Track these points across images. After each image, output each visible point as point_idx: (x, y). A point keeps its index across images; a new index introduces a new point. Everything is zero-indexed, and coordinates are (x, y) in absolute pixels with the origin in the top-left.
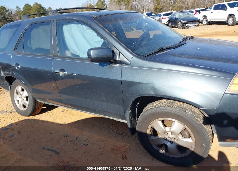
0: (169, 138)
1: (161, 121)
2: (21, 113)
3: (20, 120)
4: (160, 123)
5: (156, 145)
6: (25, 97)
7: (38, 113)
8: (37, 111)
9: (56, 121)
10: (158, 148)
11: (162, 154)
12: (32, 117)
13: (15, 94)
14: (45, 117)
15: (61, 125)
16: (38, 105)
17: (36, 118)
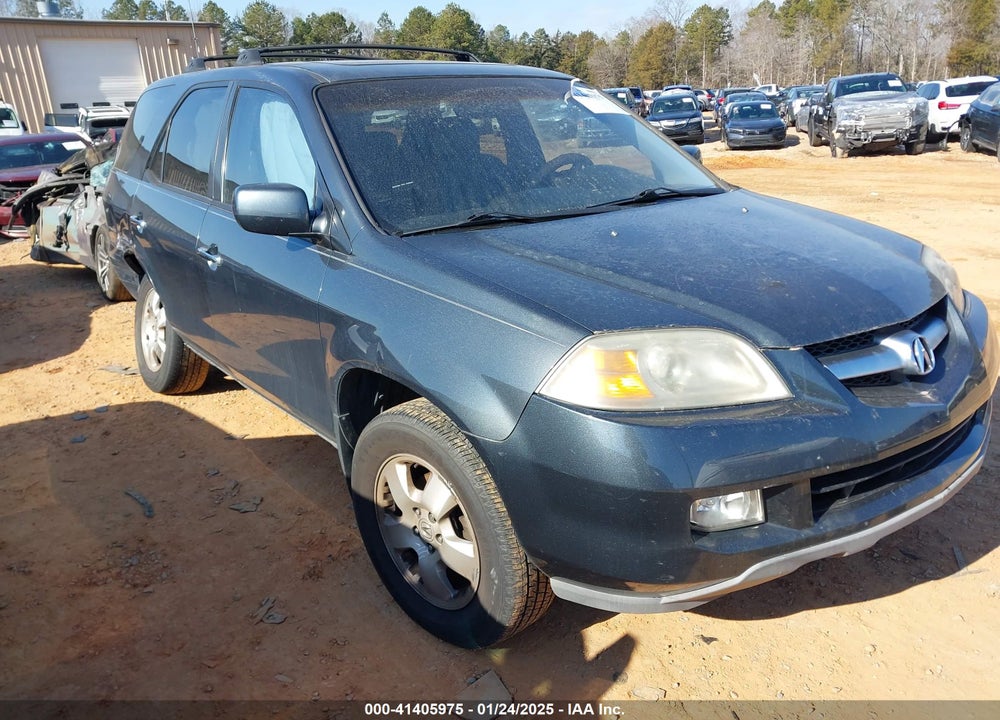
0: (425, 529)
1: (406, 463)
2: (149, 380)
3: (137, 400)
4: (402, 472)
5: (397, 550)
6: (161, 328)
7: (196, 388)
8: (187, 382)
9: (227, 424)
10: (404, 561)
11: (408, 586)
12: (173, 397)
13: (146, 314)
14: (206, 407)
15: (230, 438)
16: (191, 360)
17: (182, 406)
